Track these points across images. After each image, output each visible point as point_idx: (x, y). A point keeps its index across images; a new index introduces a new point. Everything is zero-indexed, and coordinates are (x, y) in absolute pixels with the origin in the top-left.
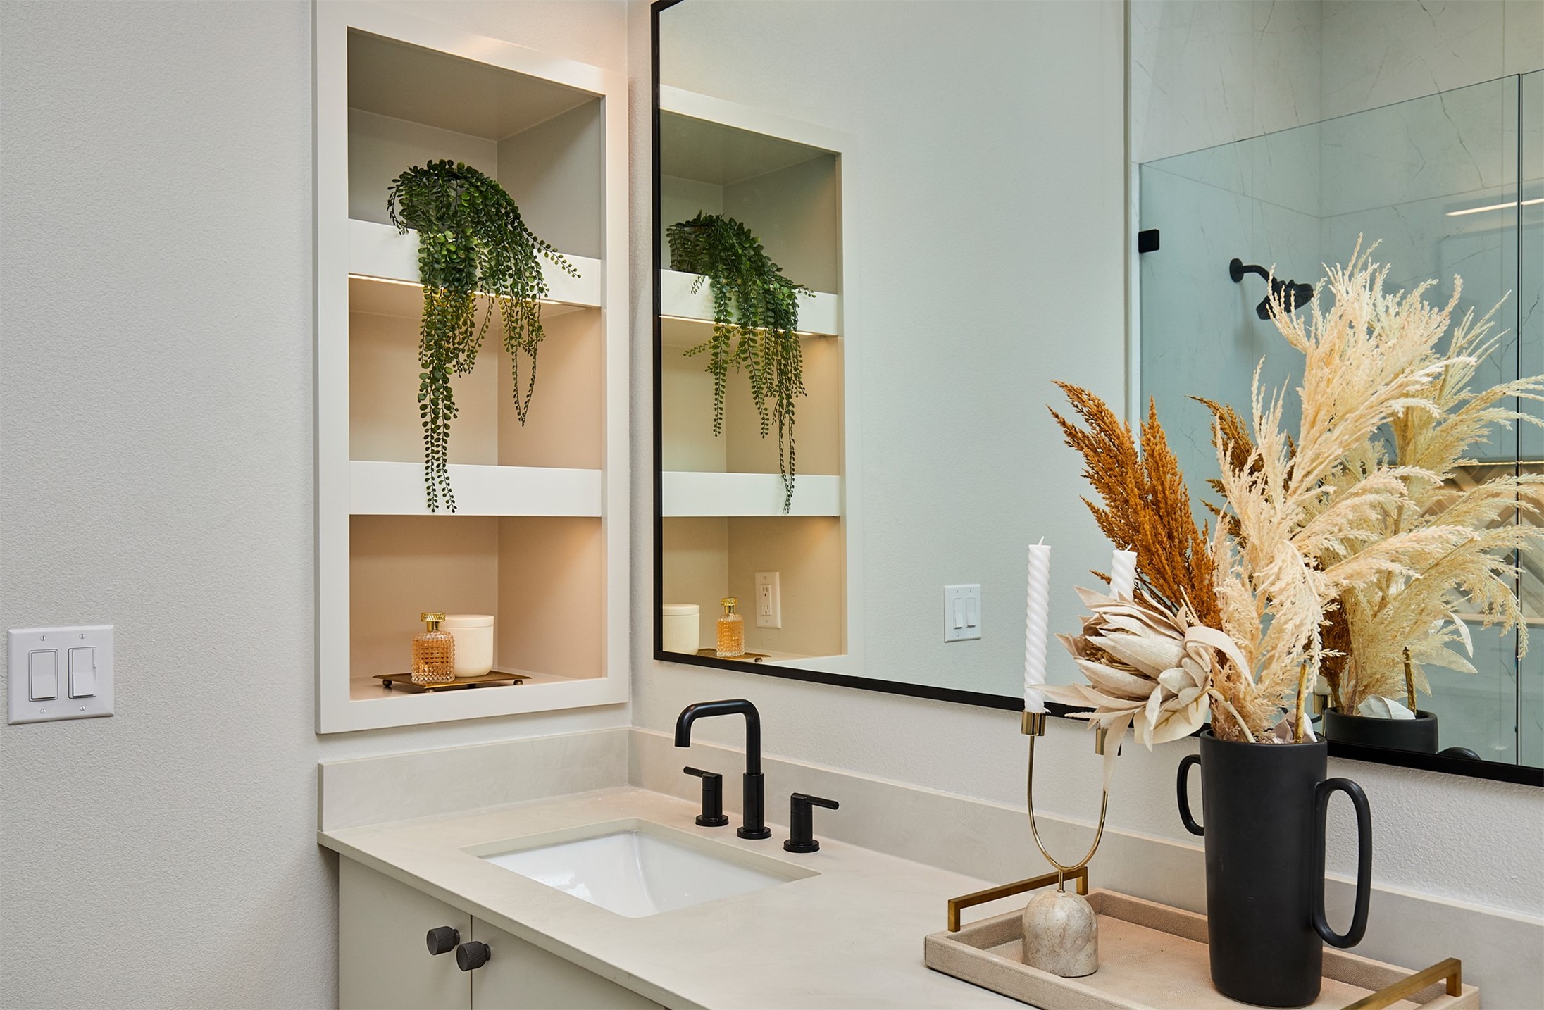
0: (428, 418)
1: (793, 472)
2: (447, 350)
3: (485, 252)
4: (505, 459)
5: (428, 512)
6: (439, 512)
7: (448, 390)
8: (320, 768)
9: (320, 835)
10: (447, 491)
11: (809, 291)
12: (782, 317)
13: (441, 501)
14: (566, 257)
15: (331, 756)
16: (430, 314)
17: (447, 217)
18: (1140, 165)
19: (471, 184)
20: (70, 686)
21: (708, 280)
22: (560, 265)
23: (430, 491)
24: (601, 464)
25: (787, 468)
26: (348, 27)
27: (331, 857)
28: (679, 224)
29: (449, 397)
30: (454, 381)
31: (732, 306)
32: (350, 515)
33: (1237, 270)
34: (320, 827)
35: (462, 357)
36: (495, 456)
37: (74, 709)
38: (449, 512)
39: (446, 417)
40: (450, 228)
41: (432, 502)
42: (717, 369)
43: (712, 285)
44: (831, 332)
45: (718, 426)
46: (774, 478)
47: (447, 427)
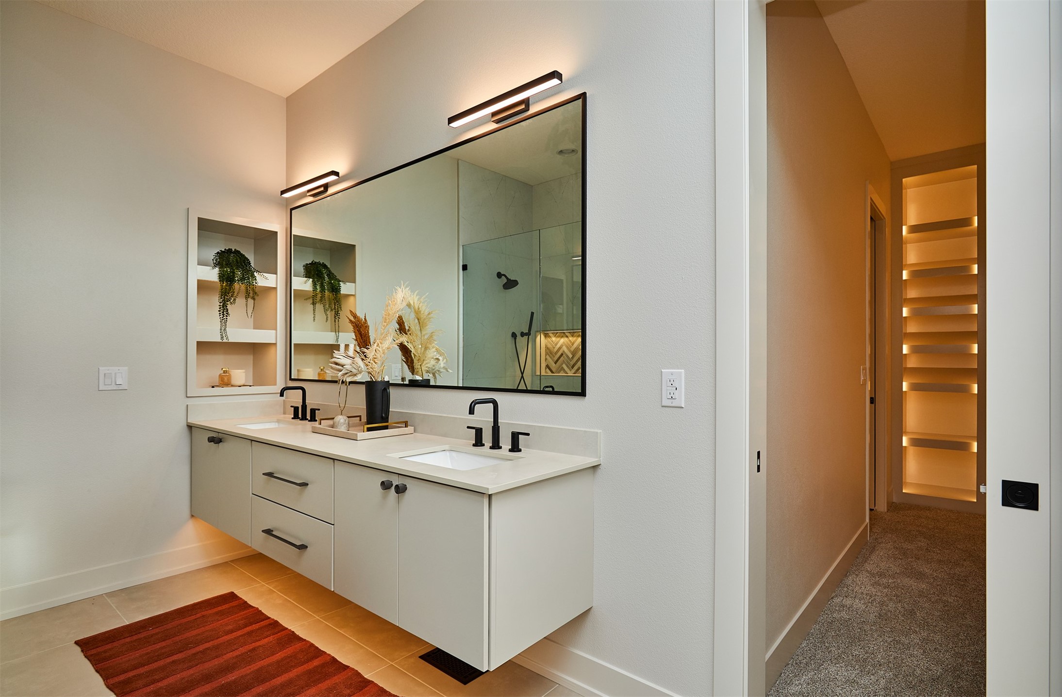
0: (221, 316)
1: (339, 332)
2: (227, 299)
3: (239, 273)
4: (255, 328)
5: (221, 341)
6: (224, 341)
7: (227, 309)
8: (187, 405)
9: (187, 422)
10: (226, 335)
11: (344, 282)
12: (335, 290)
13: (225, 338)
14: (264, 274)
15: (190, 402)
16: (222, 290)
17: (228, 264)
18: (463, 246)
19: (237, 255)
20: (115, 382)
21: (311, 280)
22: (262, 276)
23: (222, 335)
24: (276, 329)
25: (337, 331)
26: (198, 218)
27: (190, 427)
28: (307, 264)
29: (227, 311)
30: (229, 307)
31: (318, 287)
32: (197, 342)
33: (499, 275)
34: (187, 420)
35: (231, 301)
36: (252, 327)
37: (115, 388)
38: (227, 341)
39: (227, 316)
40: (229, 267)
41: (222, 338)
42: (314, 304)
43: (312, 281)
44: (354, 294)
45: (327, 320)
46: (334, 333)
47: (227, 319)
